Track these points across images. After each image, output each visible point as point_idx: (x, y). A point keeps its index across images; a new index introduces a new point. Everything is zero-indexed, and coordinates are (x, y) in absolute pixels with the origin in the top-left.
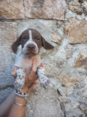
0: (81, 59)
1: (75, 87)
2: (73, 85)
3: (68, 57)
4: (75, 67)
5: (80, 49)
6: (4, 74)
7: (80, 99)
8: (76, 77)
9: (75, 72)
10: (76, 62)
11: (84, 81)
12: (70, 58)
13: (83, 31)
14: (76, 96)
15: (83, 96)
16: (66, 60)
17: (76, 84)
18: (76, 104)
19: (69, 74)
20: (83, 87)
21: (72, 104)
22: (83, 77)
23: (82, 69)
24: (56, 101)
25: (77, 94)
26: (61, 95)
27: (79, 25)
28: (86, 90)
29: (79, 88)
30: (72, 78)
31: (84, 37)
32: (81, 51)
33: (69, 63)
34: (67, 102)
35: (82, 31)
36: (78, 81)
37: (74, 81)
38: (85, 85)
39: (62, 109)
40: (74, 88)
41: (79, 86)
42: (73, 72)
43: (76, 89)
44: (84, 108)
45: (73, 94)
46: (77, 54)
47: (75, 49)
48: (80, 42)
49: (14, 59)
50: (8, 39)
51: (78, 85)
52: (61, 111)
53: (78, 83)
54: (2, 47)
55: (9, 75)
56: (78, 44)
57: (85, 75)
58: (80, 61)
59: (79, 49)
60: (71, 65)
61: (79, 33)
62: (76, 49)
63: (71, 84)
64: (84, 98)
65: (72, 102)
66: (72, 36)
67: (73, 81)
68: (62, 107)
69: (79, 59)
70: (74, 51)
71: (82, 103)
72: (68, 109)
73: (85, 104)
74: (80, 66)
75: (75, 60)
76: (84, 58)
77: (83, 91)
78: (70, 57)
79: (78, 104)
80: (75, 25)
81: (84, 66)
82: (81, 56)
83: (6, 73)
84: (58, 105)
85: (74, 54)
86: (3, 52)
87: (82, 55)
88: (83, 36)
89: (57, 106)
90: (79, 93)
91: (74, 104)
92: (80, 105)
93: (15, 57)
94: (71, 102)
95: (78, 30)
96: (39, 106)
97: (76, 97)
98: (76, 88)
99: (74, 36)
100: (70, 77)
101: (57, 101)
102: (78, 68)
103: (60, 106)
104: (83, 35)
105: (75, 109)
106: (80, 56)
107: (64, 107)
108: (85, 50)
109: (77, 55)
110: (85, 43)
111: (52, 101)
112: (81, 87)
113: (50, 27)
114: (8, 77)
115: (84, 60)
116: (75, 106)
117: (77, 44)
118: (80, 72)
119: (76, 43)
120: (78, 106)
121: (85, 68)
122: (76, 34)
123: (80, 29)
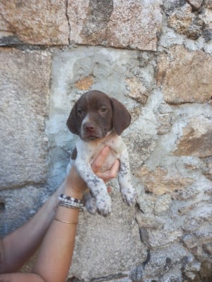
0: (191, 138)
1: (174, 198)
2: (171, 191)
3: (162, 130)
4: (178, 153)
5: (190, 116)
6: (21, 157)
7: (185, 223)
8: (177, 176)
9: (175, 165)
10: (179, 142)
11: (197, 187)
12: (165, 133)
13: (199, 75)
14: (175, 215)
15: (192, 218)
16: (156, 137)
17: (176, 191)
18: (176, 232)
19: (162, 168)
20: (192, 198)
21: (166, 233)
22: (195, 176)
23: (193, 160)
24: (130, 223)
25: (179, 211)
26: (142, 211)
27: (191, 63)
28: (199, 205)
29: (183, 199)
30: (168, 177)
31: (201, 89)
32: (192, 120)
33: (163, 143)
34: (154, 228)
35: (197, 76)
36: (181, 185)
37: (174, 184)
38: (196, 194)
39: (142, 241)
40: (172, 199)
41: (184, 196)
42: (172, 164)
43: (176, 202)
44: (193, 243)
45: (169, 211)
46: (182, 125)
47: (178, 114)
48: (192, 100)
49: (42, 128)
50: (31, 87)
51: (181, 194)
52: (140, 243)
53: (182, 188)
54: (18, 102)
55: (30, 160)
56: (186, 105)
57: (199, 173)
58: (189, 141)
59: (187, 115)
60: (169, 149)
61: (191, 79)
62: (180, 115)
63: (166, 189)
64: (193, 222)
65: (165, 228)
66: (174, 85)
67: (170, 184)
68: (143, 236)
69: (188, 136)
70: (177, 119)
71: (190, 232)
72: (156, 242)
73: (195, 234)
74: (189, 152)
75: (178, 139)
76: (198, 135)
77: (192, 208)
78: (167, 130)
79: (180, 234)
80: (181, 63)
81: (197, 154)
82: (192, 131)
83: (24, 156)
84: (133, 230)
85: (176, 124)
86: (20, 113)
87: (195, 128)
88: (199, 87)
89: (131, 233)
90: (183, 211)
91: (171, 232)
92: (183, 237)
93: (45, 123)
94: (163, 228)
95: (188, 73)
96: (93, 228)
97: (175, 218)
98: (177, 199)
99: (177, 86)
100: (165, 174)
101: (133, 222)
102: (183, 157)
103: (138, 234)
104: (199, 84)
105: (172, 243)
106: (189, 131)
107: (148, 237)
108: (202, 117)
109: (183, 128)
110: (202, 103)
111: (121, 221)
112: (188, 199)
113: (123, 65)
114: (29, 164)
115: (198, 139)
116: (172, 238)
117: (184, 103)
118: (187, 166)
119: (183, 101)
120: (178, 237)
121: (200, 158)
122: (182, 83)
123: (193, 71)
